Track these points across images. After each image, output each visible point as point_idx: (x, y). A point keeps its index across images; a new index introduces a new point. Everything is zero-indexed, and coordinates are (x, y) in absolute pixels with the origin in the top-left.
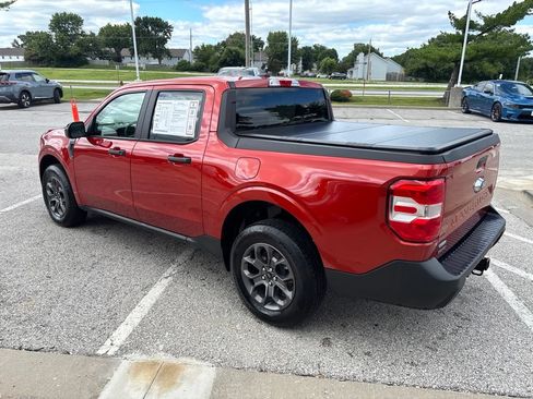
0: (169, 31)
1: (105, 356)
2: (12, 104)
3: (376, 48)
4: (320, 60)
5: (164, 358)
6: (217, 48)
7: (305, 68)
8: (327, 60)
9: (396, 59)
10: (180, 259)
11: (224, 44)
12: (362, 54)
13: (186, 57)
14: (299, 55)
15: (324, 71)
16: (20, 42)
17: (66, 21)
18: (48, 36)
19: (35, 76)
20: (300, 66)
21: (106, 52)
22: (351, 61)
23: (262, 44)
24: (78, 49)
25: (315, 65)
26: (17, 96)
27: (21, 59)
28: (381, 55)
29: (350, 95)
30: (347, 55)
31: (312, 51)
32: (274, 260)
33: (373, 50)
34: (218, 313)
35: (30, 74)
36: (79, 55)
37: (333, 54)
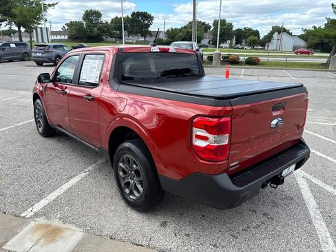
0: (152, 20)
1: (24, 217)
2: (51, 64)
3: (287, 29)
4: (248, 37)
5: (56, 223)
6: (180, 30)
7: (237, 43)
8: (252, 37)
9: (301, 37)
10: (100, 161)
11: (185, 27)
12: (276, 34)
13: (162, 36)
14: (233, 35)
15: (250, 45)
16: (67, 28)
17: (92, 15)
18: (82, 24)
19: (65, 48)
20: (234, 41)
21: (114, 33)
22: (269, 38)
23: (210, 27)
24: (98, 32)
25: (244, 41)
26: (53, 59)
27: (66, 37)
28: (290, 34)
29: (259, 60)
30: (266, 34)
31: (243, 32)
32: (134, 166)
33: (285, 30)
34: (104, 197)
35: (62, 46)
36: (99, 35)
37: (256, 33)
